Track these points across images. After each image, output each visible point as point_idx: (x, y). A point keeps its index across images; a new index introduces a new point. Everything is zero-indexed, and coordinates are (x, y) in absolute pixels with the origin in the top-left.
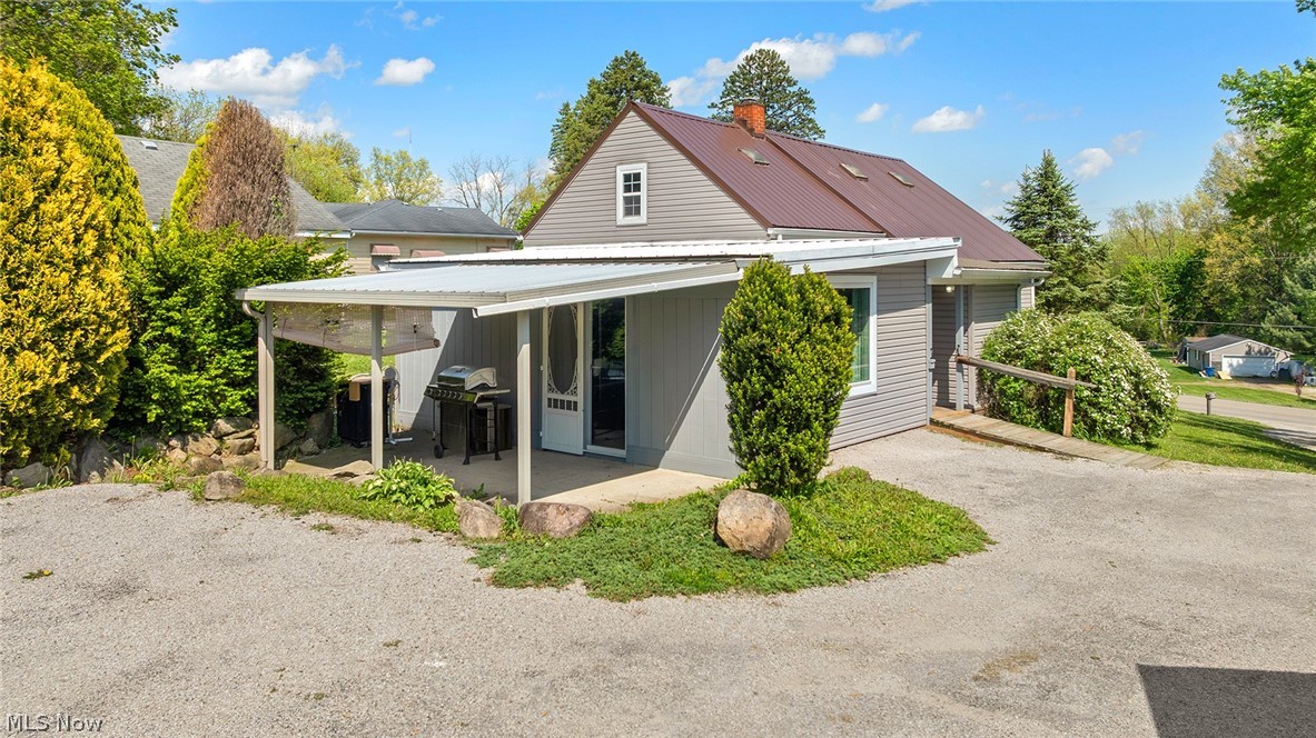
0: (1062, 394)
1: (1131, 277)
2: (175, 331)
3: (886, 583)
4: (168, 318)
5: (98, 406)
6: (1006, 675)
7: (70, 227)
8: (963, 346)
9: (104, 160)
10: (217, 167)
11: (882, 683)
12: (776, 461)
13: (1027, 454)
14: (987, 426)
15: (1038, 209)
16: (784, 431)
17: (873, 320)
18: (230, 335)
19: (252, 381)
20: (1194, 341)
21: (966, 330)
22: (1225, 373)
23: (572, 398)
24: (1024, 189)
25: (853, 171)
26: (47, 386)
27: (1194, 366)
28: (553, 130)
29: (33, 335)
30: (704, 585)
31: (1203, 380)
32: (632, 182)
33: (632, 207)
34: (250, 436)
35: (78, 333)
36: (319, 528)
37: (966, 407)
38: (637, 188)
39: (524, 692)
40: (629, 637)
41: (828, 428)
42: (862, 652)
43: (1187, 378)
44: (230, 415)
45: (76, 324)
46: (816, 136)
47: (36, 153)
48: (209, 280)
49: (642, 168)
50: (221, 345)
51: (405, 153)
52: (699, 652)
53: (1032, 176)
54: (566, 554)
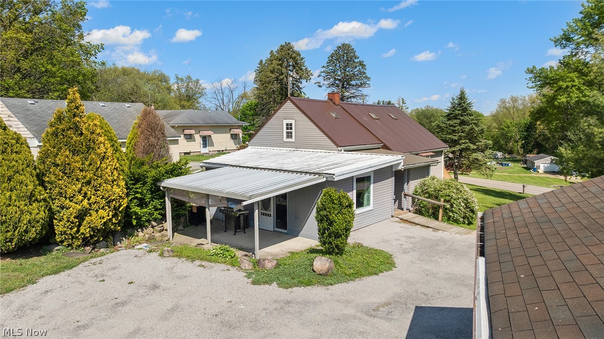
0: (439, 207)
1: (506, 129)
2: (139, 196)
3: (360, 282)
4: (136, 191)
5: (119, 223)
6: (381, 309)
7: (110, 171)
8: (406, 189)
9: (112, 141)
10: (142, 132)
11: (350, 311)
12: (331, 246)
13: (423, 229)
14: (412, 218)
15: (457, 112)
16: (333, 238)
17: (372, 186)
18: (155, 196)
19: (164, 208)
20: (530, 156)
21: (408, 184)
22: (541, 170)
23: (269, 213)
24: (452, 104)
25: (373, 116)
26: (107, 220)
27: (529, 167)
28: (255, 71)
29: (102, 205)
30: (309, 284)
31: (532, 173)
32: (289, 126)
33: (289, 135)
34: (162, 226)
35: (114, 202)
36: (200, 266)
37: (407, 209)
38: (291, 129)
39: (264, 314)
40: (289, 299)
41: (347, 237)
42: (347, 303)
43: (525, 172)
44: (155, 220)
45: (113, 200)
46: (366, 80)
47: (98, 148)
48: (149, 180)
49: (293, 122)
50: (152, 199)
51: (190, 76)
52: (306, 303)
53: (456, 98)
54: (271, 275)
